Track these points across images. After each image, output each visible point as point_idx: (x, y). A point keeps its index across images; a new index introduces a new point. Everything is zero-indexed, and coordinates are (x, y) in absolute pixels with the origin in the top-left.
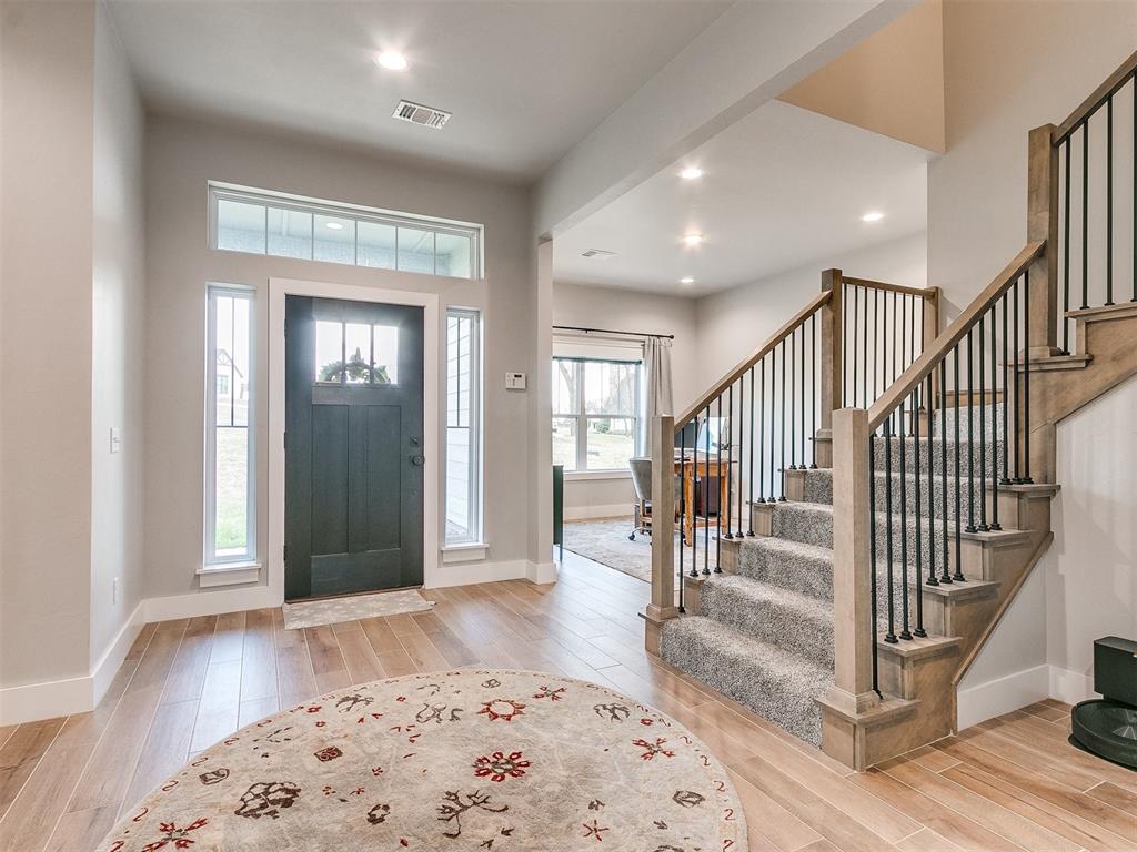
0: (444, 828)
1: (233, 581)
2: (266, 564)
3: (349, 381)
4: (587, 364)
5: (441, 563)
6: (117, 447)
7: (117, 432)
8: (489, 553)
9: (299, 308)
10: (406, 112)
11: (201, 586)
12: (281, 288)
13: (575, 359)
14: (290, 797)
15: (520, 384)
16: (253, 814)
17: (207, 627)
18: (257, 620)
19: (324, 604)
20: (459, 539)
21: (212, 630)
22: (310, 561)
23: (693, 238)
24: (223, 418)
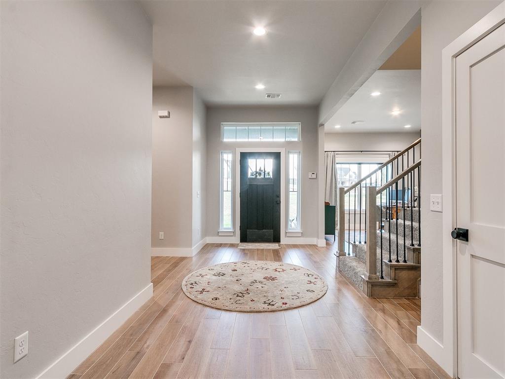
0: (250, 284)
1: (227, 234)
2: (235, 231)
3: (258, 177)
4: (362, 165)
5: (286, 236)
6: (199, 196)
7: (199, 193)
8: (302, 235)
9: (244, 156)
10: (269, 96)
11: (220, 235)
12: (239, 150)
13: (357, 163)
14: (224, 274)
15: (314, 176)
16: (216, 276)
17: (220, 245)
18: (232, 246)
19: (250, 244)
20: (293, 229)
21: (220, 246)
22: (246, 231)
23: (396, 112)
24: (225, 189)
